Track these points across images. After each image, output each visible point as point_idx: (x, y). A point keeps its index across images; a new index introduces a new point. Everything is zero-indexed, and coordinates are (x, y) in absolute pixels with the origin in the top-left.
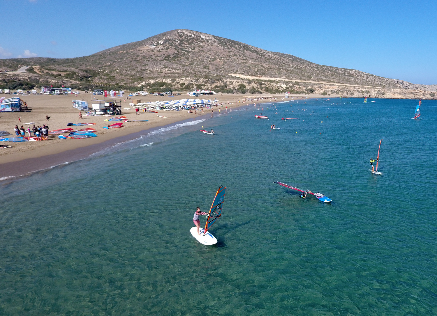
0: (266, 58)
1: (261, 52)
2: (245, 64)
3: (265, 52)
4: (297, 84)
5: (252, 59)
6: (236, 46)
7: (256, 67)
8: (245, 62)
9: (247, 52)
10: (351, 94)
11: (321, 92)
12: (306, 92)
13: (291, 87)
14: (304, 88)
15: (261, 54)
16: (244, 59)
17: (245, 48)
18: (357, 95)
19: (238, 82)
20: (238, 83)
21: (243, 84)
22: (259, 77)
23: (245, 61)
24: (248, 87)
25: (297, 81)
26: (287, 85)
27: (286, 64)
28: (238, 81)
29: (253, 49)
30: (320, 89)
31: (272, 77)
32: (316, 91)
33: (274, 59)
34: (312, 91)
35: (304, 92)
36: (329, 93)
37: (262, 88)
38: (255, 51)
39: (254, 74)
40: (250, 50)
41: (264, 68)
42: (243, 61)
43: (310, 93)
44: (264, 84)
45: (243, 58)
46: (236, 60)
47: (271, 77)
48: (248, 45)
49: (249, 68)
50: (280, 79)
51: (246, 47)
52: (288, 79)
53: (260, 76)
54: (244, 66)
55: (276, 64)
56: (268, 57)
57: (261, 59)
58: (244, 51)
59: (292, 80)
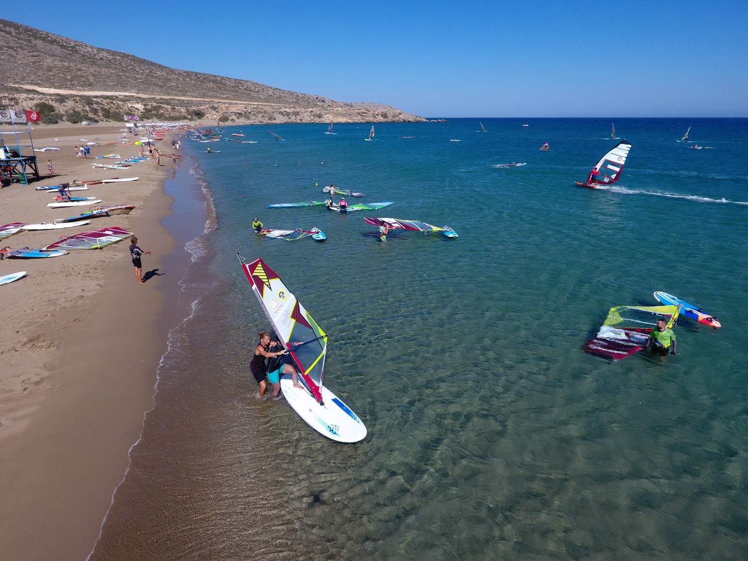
0: (83, 55)
1: (70, 44)
2: (40, 64)
3: (78, 45)
4: (167, 102)
5: (53, 55)
6: (7, 29)
7: (67, 72)
8: (39, 62)
9: (39, 43)
10: (270, 118)
11: (216, 116)
12: (190, 117)
13: (155, 108)
14: (183, 110)
15: (70, 49)
16: (34, 56)
17: (29, 35)
18: (280, 120)
19: (32, 99)
20: (32, 101)
21: (46, 102)
22: (80, 90)
23: (39, 60)
24: (60, 108)
25: (163, 97)
26: (145, 105)
27: (129, 68)
28: (31, 96)
29: (49, 38)
30: (213, 112)
31: (109, 91)
32: (208, 115)
33: (102, 59)
34: (200, 115)
35: (185, 118)
36: (231, 118)
37: (95, 111)
38: (55, 41)
39: (66, 84)
40: (44, 39)
41: (84, 73)
42: (33, 59)
43: (196, 118)
44: (97, 103)
45: (31, 54)
46: (15, 57)
47: (105, 90)
48: (35, 30)
49: (50, 73)
50: (127, 94)
51: (33, 34)
52: (143, 93)
53: (81, 88)
54: (38, 69)
55: (109, 67)
56: (87, 54)
57: (74, 58)
58: (30, 41)
59: (153, 97)
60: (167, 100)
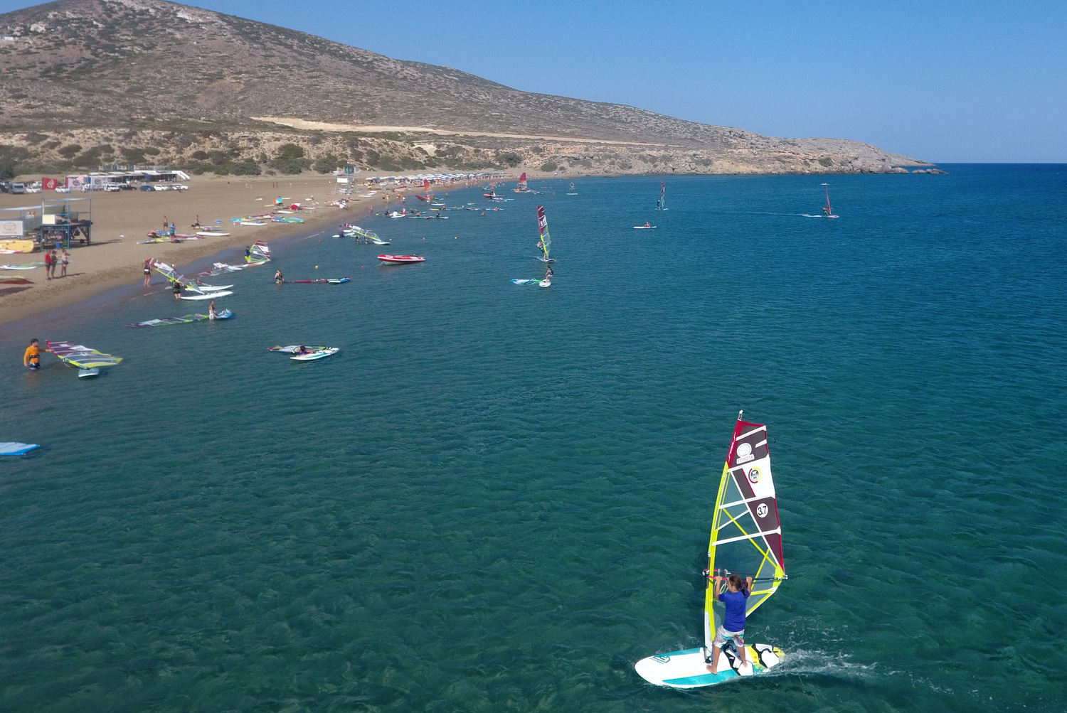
0: (380, 74)
1: (367, 59)
2: (316, 89)
3: (377, 60)
4: (471, 142)
5: (338, 75)
6: (289, 41)
7: (349, 99)
8: (315, 85)
9: (323, 59)
11: (539, 162)
12: (497, 164)
13: (451, 150)
14: (491, 153)
15: (365, 65)
16: (311, 77)
17: (316, 48)
19: (278, 140)
20: (277, 143)
21: (296, 144)
23: (316, 83)
24: (311, 152)
25: (469, 134)
26: (439, 146)
27: (440, 90)
28: (279, 135)
29: (341, 52)
30: (535, 156)
31: (396, 125)
32: (526, 161)
33: (405, 78)
34: (513, 160)
35: (489, 165)
36: (561, 165)
37: (358, 156)
38: (347, 55)
39: (341, 116)
40: (333, 54)
41: (371, 100)
42: (308, 82)
43: (506, 165)
44: (365, 144)
45: (310, 74)
46: (286, 79)
47: (391, 124)
48: (327, 41)
49: (325, 101)
50: (419, 129)
51: (321, 46)
52: (443, 128)
53: (360, 122)
54: (311, 96)
55: (410, 91)
56: (387, 73)
57: (366, 78)
58: (313, 56)
59: (454, 133)
60: (473, 138)
